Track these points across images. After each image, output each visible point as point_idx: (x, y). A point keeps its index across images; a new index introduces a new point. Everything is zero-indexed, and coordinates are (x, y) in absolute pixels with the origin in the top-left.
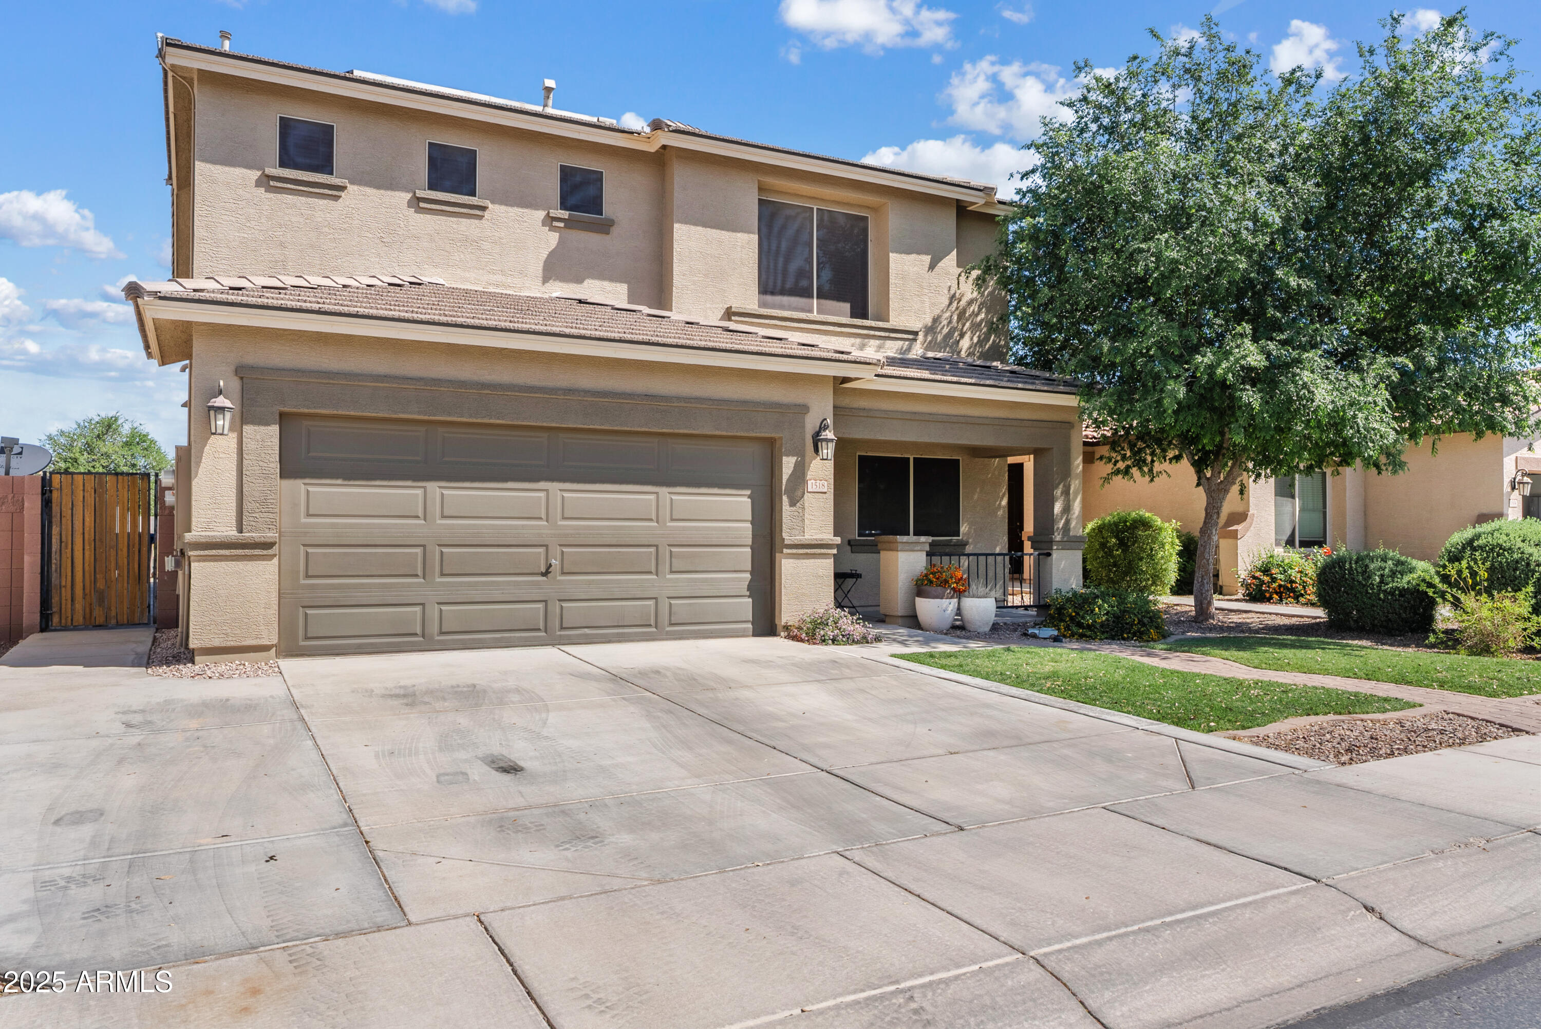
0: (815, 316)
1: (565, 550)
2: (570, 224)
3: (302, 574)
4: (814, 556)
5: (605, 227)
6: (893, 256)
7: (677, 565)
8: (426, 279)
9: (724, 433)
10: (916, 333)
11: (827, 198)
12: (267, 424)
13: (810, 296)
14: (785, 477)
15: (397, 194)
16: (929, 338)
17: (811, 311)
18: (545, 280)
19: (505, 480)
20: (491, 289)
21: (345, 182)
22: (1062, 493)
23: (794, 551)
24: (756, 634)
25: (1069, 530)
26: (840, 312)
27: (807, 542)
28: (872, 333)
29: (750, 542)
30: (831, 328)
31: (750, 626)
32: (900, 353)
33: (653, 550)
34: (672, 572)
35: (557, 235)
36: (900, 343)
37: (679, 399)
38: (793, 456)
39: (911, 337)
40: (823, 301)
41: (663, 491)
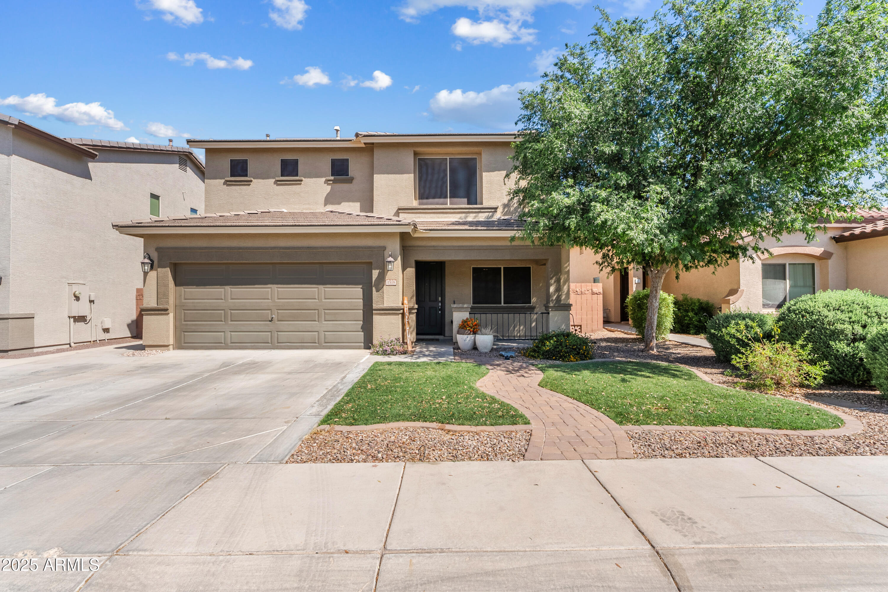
0: (449, 206)
1: (279, 311)
2: (334, 181)
3: (183, 320)
4: (389, 314)
5: (351, 180)
6: (483, 173)
7: (328, 317)
8: (271, 210)
9: (343, 261)
10: (496, 208)
11: (454, 152)
12: (165, 267)
13: (446, 197)
14: (374, 279)
15: (270, 180)
16: (506, 210)
17: (447, 204)
18: (325, 205)
19: (254, 284)
20: (304, 211)
21: (252, 179)
22: (555, 282)
23: (379, 312)
24: (364, 349)
25: (560, 300)
26: (463, 203)
27: (384, 308)
28: (471, 210)
29: (362, 308)
30: (449, 211)
31: (363, 344)
32: (487, 218)
33: (316, 311)
34: (325, 321)
35: (330, 186)
36: (487, 214)
37: (321, 248)
38: (378, 269)
39: (493, 210)
40: (452, 199)
41: (321, 287)
